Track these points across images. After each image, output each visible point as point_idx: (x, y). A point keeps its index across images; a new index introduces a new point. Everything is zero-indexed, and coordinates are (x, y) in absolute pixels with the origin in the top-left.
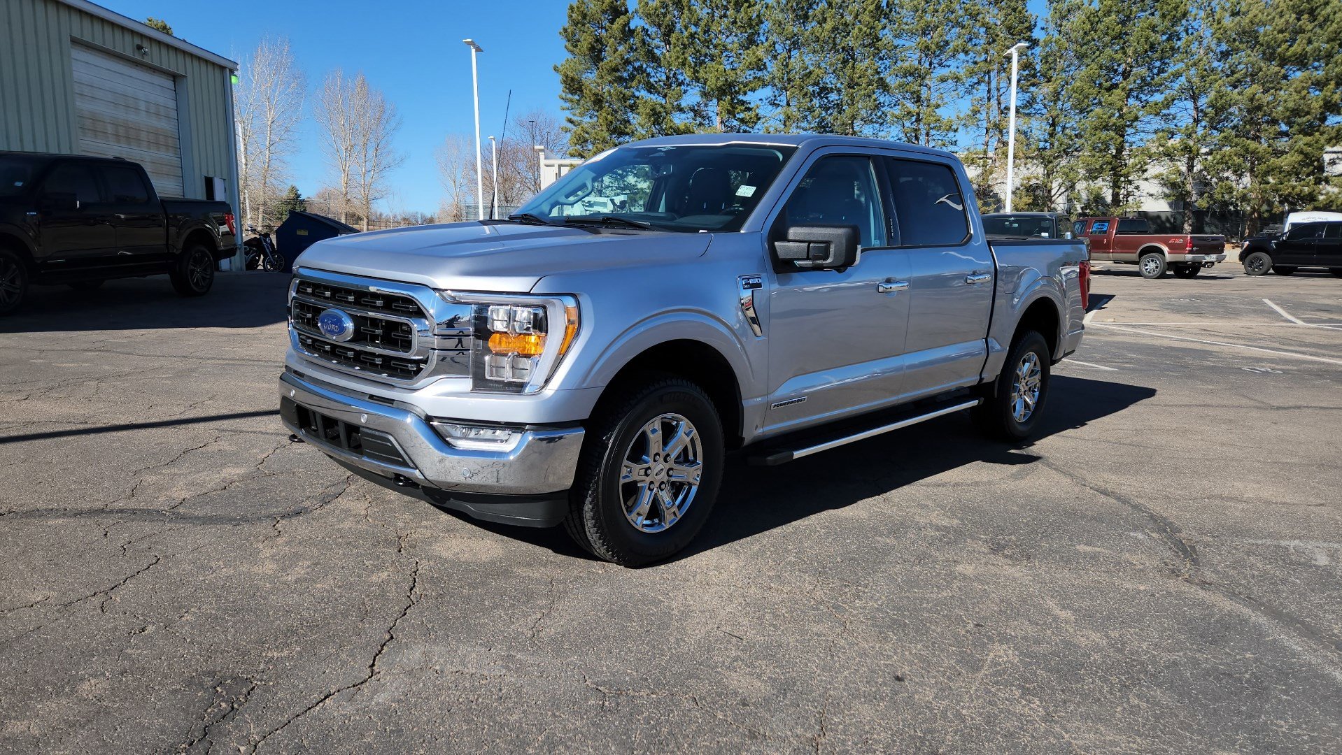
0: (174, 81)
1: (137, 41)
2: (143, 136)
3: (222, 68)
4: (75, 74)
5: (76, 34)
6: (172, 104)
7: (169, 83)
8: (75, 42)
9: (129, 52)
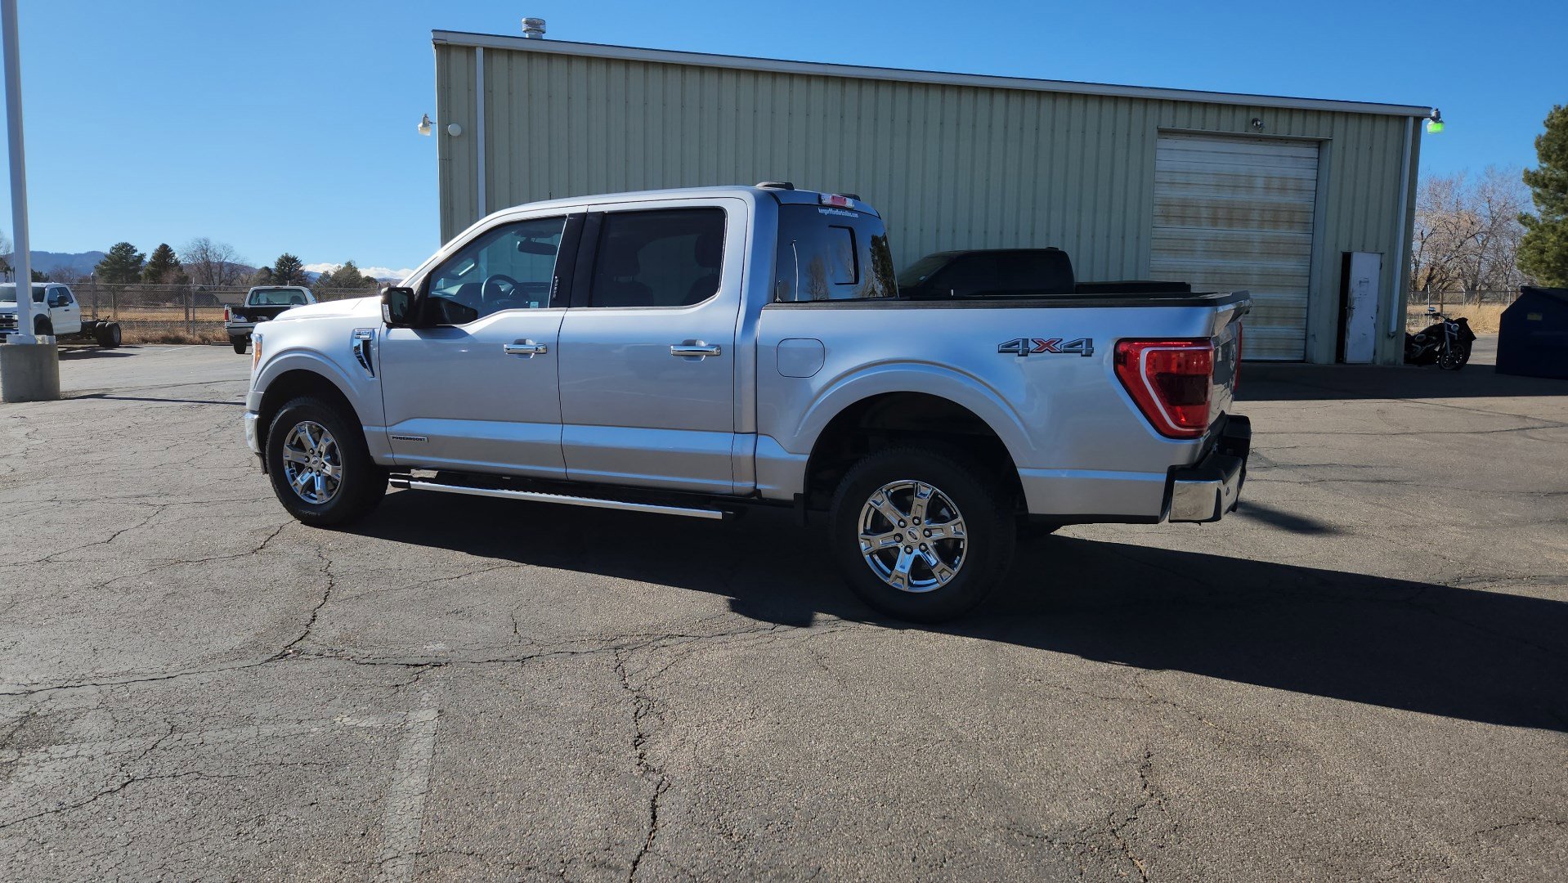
0: (1319, 148)
1: (1253, 115)
2: (1255, 215)
3: (1404, 118)
4: (1161, 165)
5: (1166, 125)
6: (1312, 174)
7: (1312, 152)
8: (1163, 132)
9: (1239, 130)
